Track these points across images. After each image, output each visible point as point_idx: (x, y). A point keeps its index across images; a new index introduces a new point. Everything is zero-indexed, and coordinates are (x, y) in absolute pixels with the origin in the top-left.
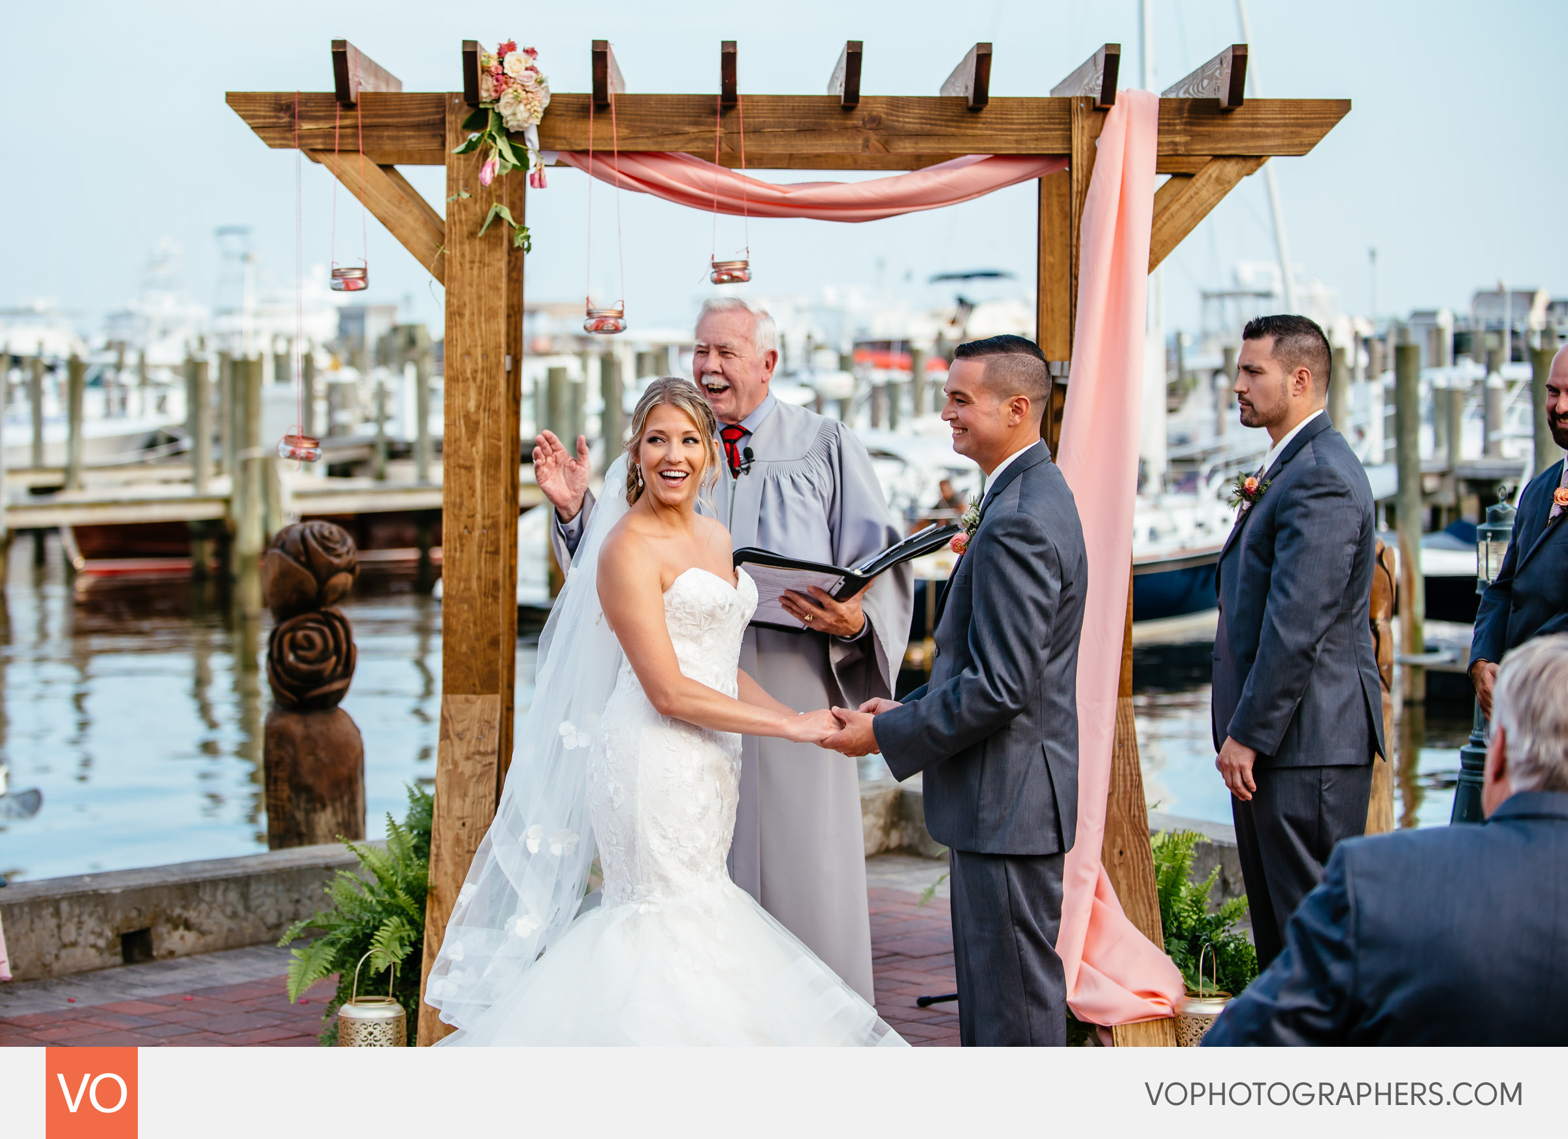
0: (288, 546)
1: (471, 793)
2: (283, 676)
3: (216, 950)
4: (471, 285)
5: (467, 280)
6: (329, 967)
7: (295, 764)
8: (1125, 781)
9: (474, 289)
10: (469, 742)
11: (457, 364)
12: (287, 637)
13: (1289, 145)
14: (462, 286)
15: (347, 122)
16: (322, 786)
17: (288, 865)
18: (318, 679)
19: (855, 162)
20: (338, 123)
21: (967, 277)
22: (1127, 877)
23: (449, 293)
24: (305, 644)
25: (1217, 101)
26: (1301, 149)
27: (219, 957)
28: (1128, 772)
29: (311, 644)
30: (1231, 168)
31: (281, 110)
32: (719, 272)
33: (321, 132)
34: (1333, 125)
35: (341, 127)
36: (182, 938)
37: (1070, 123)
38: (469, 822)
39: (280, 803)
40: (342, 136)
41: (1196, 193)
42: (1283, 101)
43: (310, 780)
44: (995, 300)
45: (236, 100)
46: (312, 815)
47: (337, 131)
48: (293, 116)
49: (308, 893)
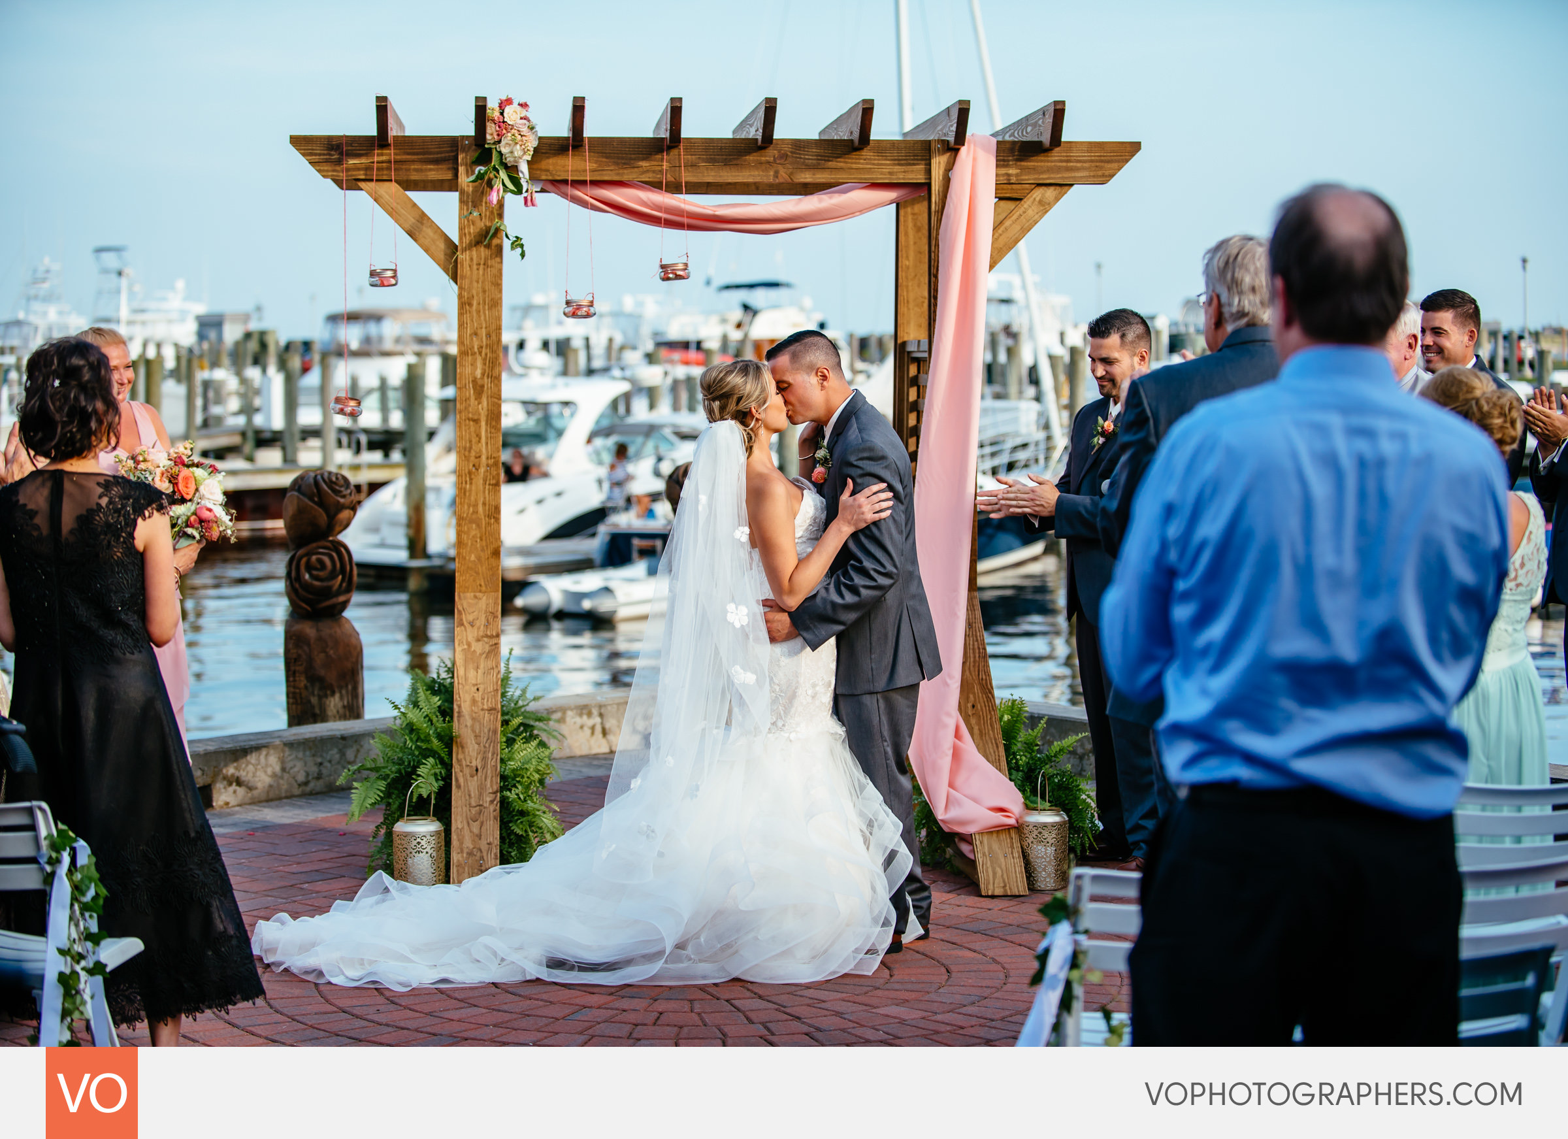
0: (303, 488)
1: (482, 666)
2: (300, 590)
3: (260, 802)
4: (478, 282)
5: (475, 278)
6: (382, 795)
7: (310, 660)
8: (974, 653)
9: (480, 285)
10: (479, 628)
11: (467, 342)
12: (304, 560)
13: (1094, 176)
14: (471, 282)
15: (384, 158)
16: (331, 677)
17: (313, 735)
18: (327, 593)
19: (757, 188)
20: (376, 159)
21: (752, 286)
22: (979, 724)
23: (461, 288)
24: (319, 566)
25: (1040, 143)
26: (1103, 178)
27: (264, 807)
28: (976, 646)
29: (323, 566)
30: (1050, 193)
31: (332, 149)
32: (666, 273)
33: (363, 166)
34: (1127, 161)
35: (378, 162)
36: (235, 792)
37: (930, 160)
38: (481, 688)
39: (298, 691)
40: (378, 169)
41: (1024, 212)
42: (1090, 143)
43: (322, 672)
44: (775, 307)
45: (299, 142)
46: (324, 700)
47: (375, 165)
48: (341, 154)
49: (328, 758)
